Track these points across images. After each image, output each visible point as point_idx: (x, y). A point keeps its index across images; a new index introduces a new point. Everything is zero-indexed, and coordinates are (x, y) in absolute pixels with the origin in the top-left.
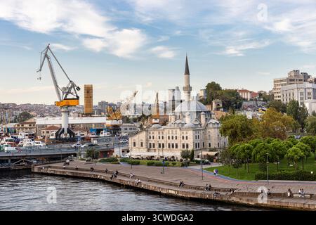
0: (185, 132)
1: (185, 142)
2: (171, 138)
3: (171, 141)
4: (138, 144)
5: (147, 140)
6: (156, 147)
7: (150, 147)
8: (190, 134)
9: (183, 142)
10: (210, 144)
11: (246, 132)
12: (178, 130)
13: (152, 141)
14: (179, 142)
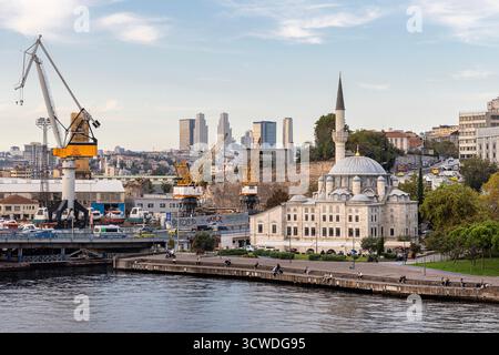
0: (353, 209)
1: (354, 225)
2: (328, 218)
3: (328, 225)
4: (267, 229)
5: (284, 222)
6: (299, 233)
7: (289, 234)
8: (364, 212)
9: (350, 226)
10: (392, 231)
11: (465, 211)
12: (342, 206)
13: (292, 224)
14: (343, 225)
